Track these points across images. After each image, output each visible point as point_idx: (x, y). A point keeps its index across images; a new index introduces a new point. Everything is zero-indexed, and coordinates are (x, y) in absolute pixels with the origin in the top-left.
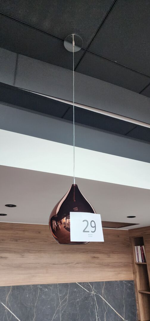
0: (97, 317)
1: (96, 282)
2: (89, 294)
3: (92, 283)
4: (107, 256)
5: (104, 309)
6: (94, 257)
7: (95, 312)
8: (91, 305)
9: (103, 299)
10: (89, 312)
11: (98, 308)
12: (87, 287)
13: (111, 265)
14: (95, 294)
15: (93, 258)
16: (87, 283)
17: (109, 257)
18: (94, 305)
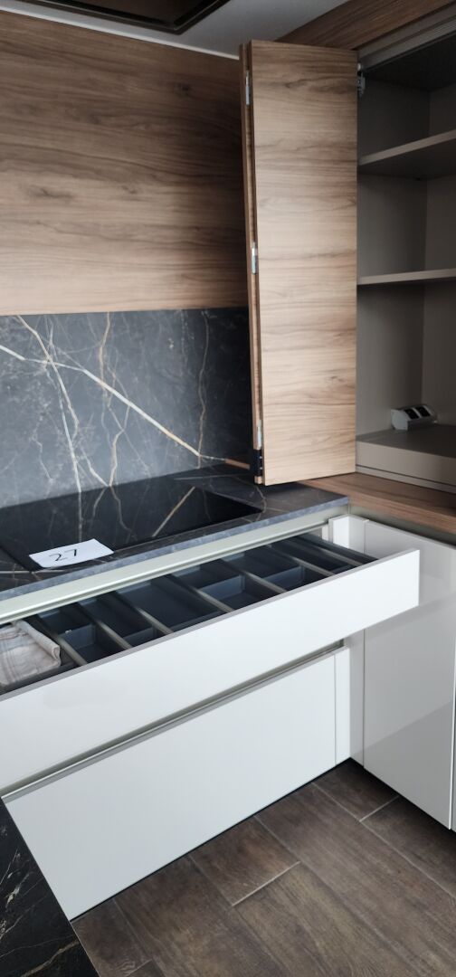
0: (73, 456)
1: (62, 316)
2: (28, 368)
3: (39, 321)
4: (123, 193)
5: (110, 424)
6: (46, 194)
7: (63, 440)
8: (44, 414)
9: (105, 385)
10: (33, 438)
11: (77, 422)
12: (14, 340)
13: (141, 237)
14: (60, 369)
15: (39, 196)
16: (14, 320)
17: (133, 195)
18: (56, 411)
